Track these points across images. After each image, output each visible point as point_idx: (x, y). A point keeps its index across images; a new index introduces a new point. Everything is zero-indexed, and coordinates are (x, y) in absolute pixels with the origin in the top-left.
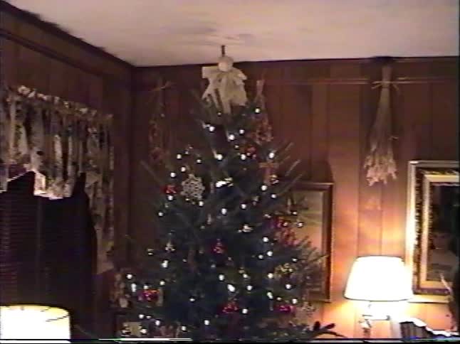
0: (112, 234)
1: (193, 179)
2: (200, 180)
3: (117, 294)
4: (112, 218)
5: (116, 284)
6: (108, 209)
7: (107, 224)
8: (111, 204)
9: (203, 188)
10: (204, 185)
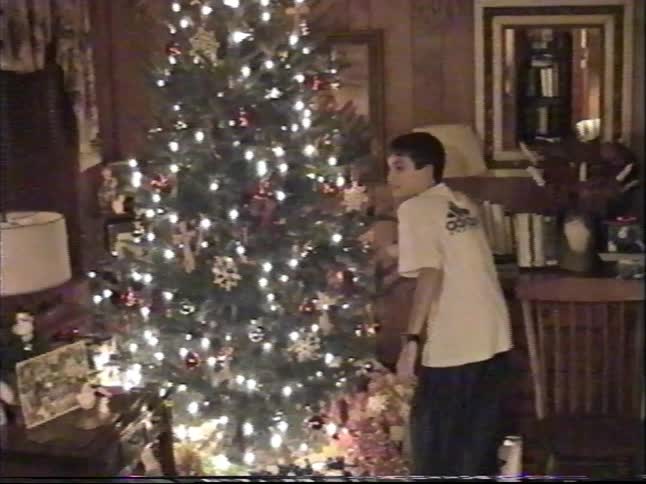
0: (95, 117)
1: (203, 34)
2: (212, 34)
3: (107, 195)
4: (93, 98)
5: (106, 183)
6: (87, 83)
7: (88, 105)
8: (92, 78)
9: (218, 45)
10: (218, 40)
